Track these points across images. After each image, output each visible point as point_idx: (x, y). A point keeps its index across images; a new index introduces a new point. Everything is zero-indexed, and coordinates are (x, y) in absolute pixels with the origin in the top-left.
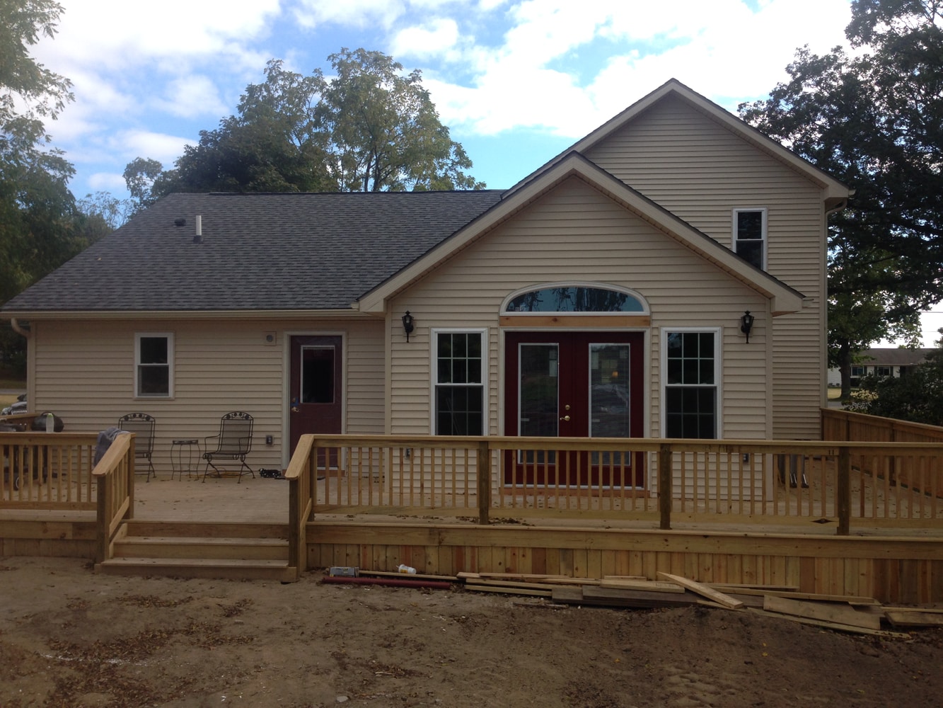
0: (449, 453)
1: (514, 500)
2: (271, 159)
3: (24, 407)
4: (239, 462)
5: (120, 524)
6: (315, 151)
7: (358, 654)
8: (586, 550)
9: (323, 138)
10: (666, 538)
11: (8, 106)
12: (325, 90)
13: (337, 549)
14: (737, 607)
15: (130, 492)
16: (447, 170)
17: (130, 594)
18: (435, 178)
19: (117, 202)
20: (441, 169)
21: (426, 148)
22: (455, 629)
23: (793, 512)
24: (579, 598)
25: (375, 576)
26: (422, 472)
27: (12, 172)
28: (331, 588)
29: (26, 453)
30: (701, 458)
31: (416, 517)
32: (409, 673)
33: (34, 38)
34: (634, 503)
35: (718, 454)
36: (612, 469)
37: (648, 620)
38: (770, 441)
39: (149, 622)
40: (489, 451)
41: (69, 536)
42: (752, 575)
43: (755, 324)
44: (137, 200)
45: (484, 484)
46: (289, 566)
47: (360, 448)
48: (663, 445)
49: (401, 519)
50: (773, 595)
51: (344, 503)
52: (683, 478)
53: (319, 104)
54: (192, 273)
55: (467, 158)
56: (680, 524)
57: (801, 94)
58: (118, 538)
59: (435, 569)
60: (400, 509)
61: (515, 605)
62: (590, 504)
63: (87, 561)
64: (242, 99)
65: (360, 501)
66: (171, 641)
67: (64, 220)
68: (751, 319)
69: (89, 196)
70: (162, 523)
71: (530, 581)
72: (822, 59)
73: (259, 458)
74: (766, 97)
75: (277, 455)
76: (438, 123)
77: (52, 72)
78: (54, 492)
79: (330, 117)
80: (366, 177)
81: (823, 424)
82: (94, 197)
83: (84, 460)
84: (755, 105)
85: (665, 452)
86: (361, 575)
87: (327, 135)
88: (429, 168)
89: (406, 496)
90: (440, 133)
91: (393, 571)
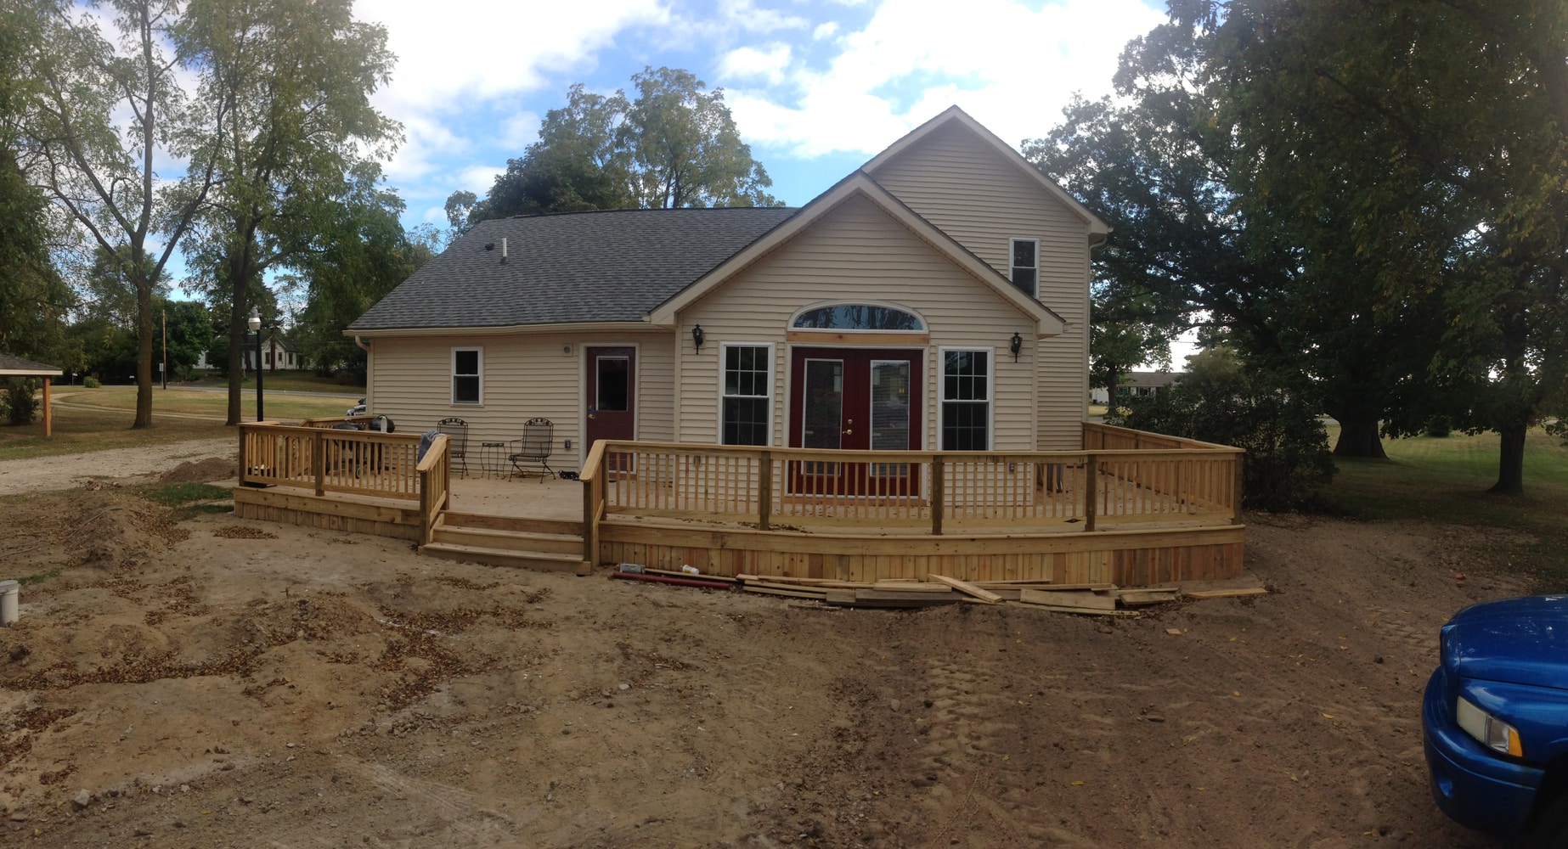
0: (732, 462)
1: (794, 508)
2: (570, 181)
3: (364, 409)
4: (541, 464)
5: (439, 514)
6: (616, 172)
7: (640, 645)
8: (862, 556)
9: (625, 158)
10: (937, 543)
11: (353, 152)
12: (628, 111)
13: (626, 547)
14: (997, 601)
15: (446, 487)
16: (747, 189)
17: (447, 575)
18: (735, 196)
19: (438, 232)
20: (742, 186)
21: (726, 167)
22: (731, 627)
23: (1049, 514)
24: (852, 601)
25: (660, 574)
26: (706, 479)
27: (357, 210)
28: (619, 582)
29: (365, 448)
30: (970, 469)
31: (700, 521)
32: (686, 666)
33: (374, 88)
34: (908, 512)
35: (986, 464)
36: (888, 479)
37: (917, 619)
38: (1034, 451)
39: (461, 601)
40: (770, 461)
41: (398, 520)
42: (1013, 572)
43: (1023, 344)
44: (456, 229)
45: (765, 492)
46: (585, 560)
47: (648, 455)
48: (935, 457)
49: (686, 522)
50: (1029, 588)
51: (633, 505)
52: (954, 487)
53: (623, 124)
54: (499, 293)
55: (767, 177)
56: (950, 529)
57: (1075, 136)
58: (437, 526)
59: (717, 570)
60: (685, 513)
61: (790, 606)
62: (867, 513)
63: (412, 543)
64: (543, 124)
65: (647, 504)
66: (480, 620)
67: (396, 250)
68: (1020, 340)
69: (416, 228)
70: (473, 516)
71: (807, 584)
72: (1094, 105)
73: (558, 461)
74: (1045, 136)
75: (575, 458)
76: (739, 142)
77: (387, 118)
78: (386, 482)
79: (632, 136)
80: (666, 195)
81: (1084, 438)
82: (420, 229)
83: (410, 457)
84: (1036, 142)
85: (938, 462)
86: (647, 573)
87: (629, 155)
88: (729, 186)
89: (691, 501)
90: (740, 151)
91: (678, 571)
